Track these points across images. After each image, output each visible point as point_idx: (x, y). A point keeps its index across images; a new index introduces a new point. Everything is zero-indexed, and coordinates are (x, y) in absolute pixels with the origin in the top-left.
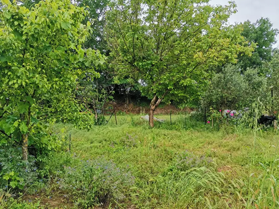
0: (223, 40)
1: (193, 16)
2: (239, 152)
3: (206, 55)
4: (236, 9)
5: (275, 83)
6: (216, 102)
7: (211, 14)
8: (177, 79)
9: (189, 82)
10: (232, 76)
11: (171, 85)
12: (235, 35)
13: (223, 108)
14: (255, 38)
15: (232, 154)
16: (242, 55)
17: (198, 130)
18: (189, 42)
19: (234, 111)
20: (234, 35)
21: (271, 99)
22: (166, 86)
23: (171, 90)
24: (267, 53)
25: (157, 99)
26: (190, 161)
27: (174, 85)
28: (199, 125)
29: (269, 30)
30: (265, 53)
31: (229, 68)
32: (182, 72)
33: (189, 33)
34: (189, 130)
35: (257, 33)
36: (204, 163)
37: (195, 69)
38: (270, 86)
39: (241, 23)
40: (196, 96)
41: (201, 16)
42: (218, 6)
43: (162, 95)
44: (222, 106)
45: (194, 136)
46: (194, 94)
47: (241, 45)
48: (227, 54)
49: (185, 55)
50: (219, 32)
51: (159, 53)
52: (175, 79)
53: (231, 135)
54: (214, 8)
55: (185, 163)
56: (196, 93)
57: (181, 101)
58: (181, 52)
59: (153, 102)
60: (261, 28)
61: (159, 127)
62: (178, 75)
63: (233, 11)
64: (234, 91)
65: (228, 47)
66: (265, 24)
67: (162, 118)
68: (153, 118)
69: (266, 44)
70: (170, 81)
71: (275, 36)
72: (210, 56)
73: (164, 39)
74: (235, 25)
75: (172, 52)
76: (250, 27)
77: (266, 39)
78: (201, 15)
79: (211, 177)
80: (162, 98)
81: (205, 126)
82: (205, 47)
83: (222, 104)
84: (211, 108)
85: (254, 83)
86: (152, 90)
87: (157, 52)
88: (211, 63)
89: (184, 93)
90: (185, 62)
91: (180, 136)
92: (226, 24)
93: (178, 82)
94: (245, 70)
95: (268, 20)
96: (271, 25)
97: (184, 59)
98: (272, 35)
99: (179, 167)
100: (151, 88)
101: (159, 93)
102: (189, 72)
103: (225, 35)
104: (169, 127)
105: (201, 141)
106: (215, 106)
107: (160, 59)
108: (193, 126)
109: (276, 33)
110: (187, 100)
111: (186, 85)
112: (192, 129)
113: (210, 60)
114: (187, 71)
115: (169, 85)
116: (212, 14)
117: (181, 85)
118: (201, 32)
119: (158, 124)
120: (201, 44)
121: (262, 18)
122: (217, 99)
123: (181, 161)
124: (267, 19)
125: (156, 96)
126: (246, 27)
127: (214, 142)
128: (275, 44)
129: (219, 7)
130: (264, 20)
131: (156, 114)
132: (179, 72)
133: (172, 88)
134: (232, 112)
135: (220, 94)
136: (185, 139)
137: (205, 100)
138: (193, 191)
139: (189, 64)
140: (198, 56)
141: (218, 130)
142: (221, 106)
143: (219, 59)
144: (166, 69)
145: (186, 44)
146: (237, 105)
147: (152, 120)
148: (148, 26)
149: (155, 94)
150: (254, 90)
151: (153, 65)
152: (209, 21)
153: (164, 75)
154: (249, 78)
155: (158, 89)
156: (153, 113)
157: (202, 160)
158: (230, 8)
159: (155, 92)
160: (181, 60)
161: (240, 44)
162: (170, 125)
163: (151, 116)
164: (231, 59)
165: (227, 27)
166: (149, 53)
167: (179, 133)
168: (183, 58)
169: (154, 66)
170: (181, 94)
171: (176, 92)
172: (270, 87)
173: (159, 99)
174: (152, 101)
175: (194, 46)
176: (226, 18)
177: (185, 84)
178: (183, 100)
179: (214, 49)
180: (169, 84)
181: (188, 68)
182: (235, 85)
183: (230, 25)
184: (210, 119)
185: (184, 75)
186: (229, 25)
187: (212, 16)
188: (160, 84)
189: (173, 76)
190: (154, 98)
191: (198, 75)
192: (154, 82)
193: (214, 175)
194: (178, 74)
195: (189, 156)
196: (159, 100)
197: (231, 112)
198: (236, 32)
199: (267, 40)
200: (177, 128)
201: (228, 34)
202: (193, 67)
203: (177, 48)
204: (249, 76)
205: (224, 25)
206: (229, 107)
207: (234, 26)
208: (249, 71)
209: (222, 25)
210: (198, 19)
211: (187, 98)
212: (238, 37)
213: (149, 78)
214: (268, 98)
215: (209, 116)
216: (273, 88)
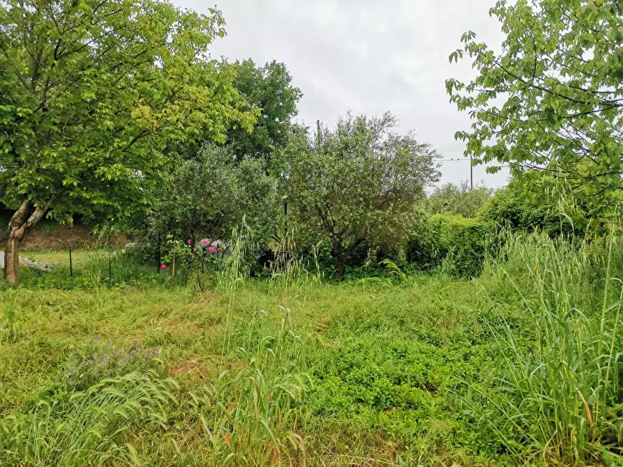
0: (196, 88)
1: (133, 17)
2: (219, 327)
3: (160, 115)
4: (223, 29)
5: (290, 189)
6: (182, 223)
7: (173, 25)
8: (88, 162)
9: (118, 173)
10: (214, 169)
11: (71, 176)
12: (222, 83)
13: (197, 236)
14: (262, 98)
15: (207, 333)
16: (234, 128)
17: (138, 287)
18: (121, 78)
19: (219, 242)
20: (218, 83)
21: (284, 220)
22: (59, 177)
23: (71, 187)
24: (282, 132)
25: (30, 209)
26: (104, 364)
27: (82, 176)
28: (144, 273)
29: (286, 88)
30: (279, 132)
31: (210, 151)
32: (102, 147)
33: (120, 57)
34: (118, 286)
35: (265, 89)
36: (138, 362)
37: (136, 143)
38: (283, 195)
39: (238, 62)
40: (136, 207)
41: (149, 22)
42: (188, 12)
43: (47, 200)
44: (195, 231)
45: (127, 301)
46: (132, 201)
47: (234, 108)
48: (206, 121)
49: (110, 107)
50: (189, 70)
51: (38, 88)
52: (84, 161)
53: (208, 292)
54: (181, 14)
55: (89, 370)
56: (138, 199)
57: (101, 217)
58: (101, 97)
59: (19, 218)
60: (272, 81)
61: (36, 283)
62: (92, 154)
63: (218, 32)
64: (219, 199)
65: (208, 107)
66: (279, 74)
67: (48, 259)
68: (16, 261)
69: (281, 114)
70: (69, 164)
71: (296, 101)
72: (168, 119)
73: (53, 56)
74: (221, 62)
75: (76, 92)
76: (255, 75)
77: (281, 104)
78: (151, 20)
79: (147, 392)
80: (46, 208)
81: (158, 275)
82: (159, 97)
83: (195, 226)
84: (169, 236)
85: (255, 187)
86: (17, 184)
87: (34, 85)
88: (172, 136)
89: (109, 198)
90: (109, 123)
91: (92, 304)
92: (204, 56)
93: (91, 170)
94: (240, 158)
95: (284, 68)
96: (289, 80)
97: (109, 115)
98: (291, 99)
99: (71, 383)
100: (12, 179)
101: (36, 195)
102: (120, 148)
103: (202, 79)
104: (63, 282)
105: (144, 312)
106: (179, 231)
107: (42, 105)
108: (127, 278)
109: (298, 96)
110: (115, 216)
111: (113, 179)
112: (123, 284)
113: (170, 129)
114: (115, 145)
115: (67, 176)
116: (175, 26)
117: (99, 178)
118: (151, 61)
119: (34, 277)
120: (148, 88)
121: (274, 61)
122: (184, 215)
123: (80, 367)
124: (282, 64)
125: (26, 201)
126: (247, 72)
127: (172, 310)
128: (296, 117)
129: (190, 15)
130: (278, 66)
131: (32, 250)
132: (94, 146)
133: (75, 184)
134: (215, 244)
135: (190, 206)
136: (103, 310)
137: (158, 217)
138: (99, 436)
139: (122, 129)
140: (142, 114)
141: (184, 282)
142: (192, 232)
143: (187, 130)
144: (57, 132)
145: (114, 79)
146: (223, 230)
147: (14, 266)
148: (8, 11)
149: (25, 196)
150: (257, 201)
151: (19, 119)
152: (170, 40)
153: (53, 148)
154: (247, 176)
155: (34, 184)
156: (17, 246)
157: (132, 357)
158: (212, 24)
159: (23, 192)
160: (100, 117)
161: (232, 104)
162: (68, 278)
163: (11, 255)
164: (214, 133)
165: (207, 61)
166: (6, 83)
167: (89, 297)
168: (104, 111)
169: (22, 121)
170: (99, 200)
171: (85, 195)
172: (283, 198)
173: (37, 209)
174: (16, 213)
175: (134, 89)
176: (203, 42)
177: (110, 177)
178: (105, 215)
179: (179, 104)
180: (65, 172)
181: (117, 140)
182: (219, 189)
183: (212, 59)
184: (168, 261)
185: (107, 155)
186: (209, 60)
187: (175, 31)
188: (38, 171)
189: (79, 154)
190: (23, 207)
191: (142, 158)
192: (21, 164)
193: (154, 388)
194: (93, 151)
195: (101, 351)
196: (37, 214)
197: (212, 244)
198: (224, 77)
199: (281, 107)
200: (85, 283)
201: (208, 78)
202: (131, 139)
203: (88, 84)
204: (246, 171)
205: (199, 57)
206: (210, 233)
207: (219, 64)
208: (248, 161)
209: (197, 56)
210: (141, 29)
211: (115, 211)
212: (228, 90)
213: (7, 151)
214: (278, 217)
215: (167, 253)
216: (287, 199)
